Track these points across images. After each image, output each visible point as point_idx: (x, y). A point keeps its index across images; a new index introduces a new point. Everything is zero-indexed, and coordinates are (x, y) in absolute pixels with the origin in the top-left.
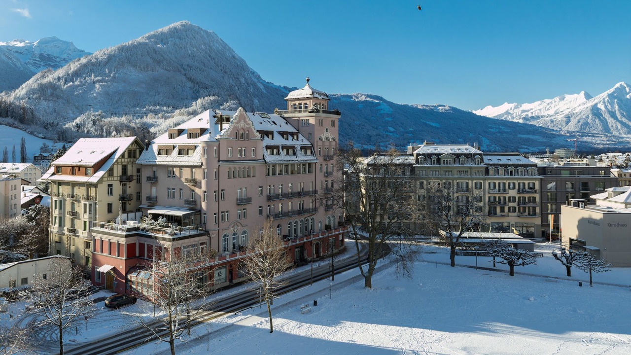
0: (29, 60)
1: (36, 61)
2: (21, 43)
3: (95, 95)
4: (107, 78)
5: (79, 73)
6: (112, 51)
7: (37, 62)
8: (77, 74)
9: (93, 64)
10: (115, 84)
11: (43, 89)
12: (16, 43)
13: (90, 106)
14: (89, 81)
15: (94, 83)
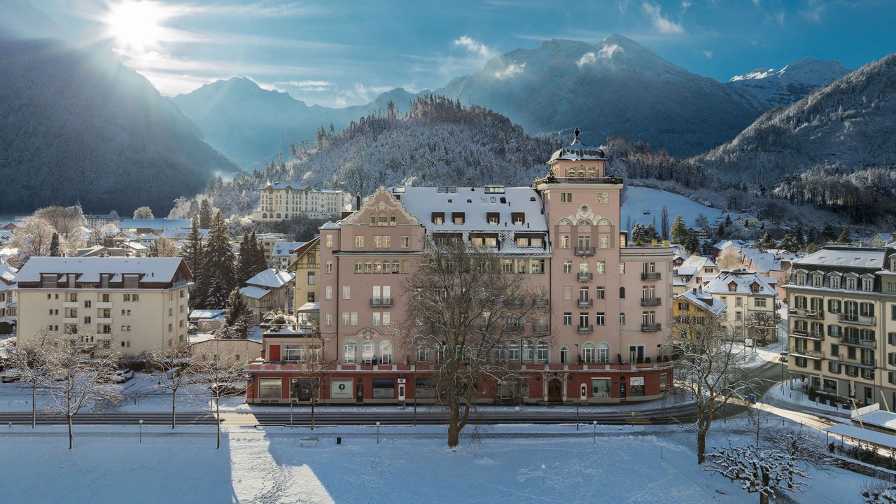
0: (773, 96)
1: (784, 95)
2: (762, 73)
3: (842, 138)
4: (864, 111)
5: (820, 107)
6: (875, 67)
7: (785, 97)
8: (815, 109)
9: (843, 92)
10: (878, 119)
11: (761, 137)
12: (756, 74)
13: (833, 155)
14: (834, 118)
15: (843, 120)
